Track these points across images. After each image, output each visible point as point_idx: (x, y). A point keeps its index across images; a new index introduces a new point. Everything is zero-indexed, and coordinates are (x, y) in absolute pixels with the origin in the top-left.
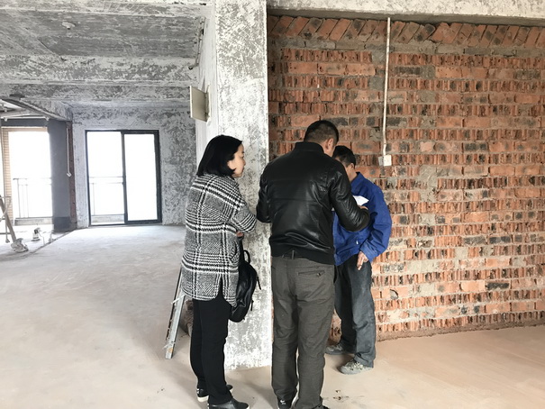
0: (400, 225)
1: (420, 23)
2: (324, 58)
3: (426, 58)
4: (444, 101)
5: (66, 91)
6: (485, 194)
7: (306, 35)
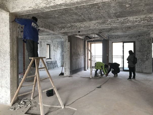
5: (113, 30)
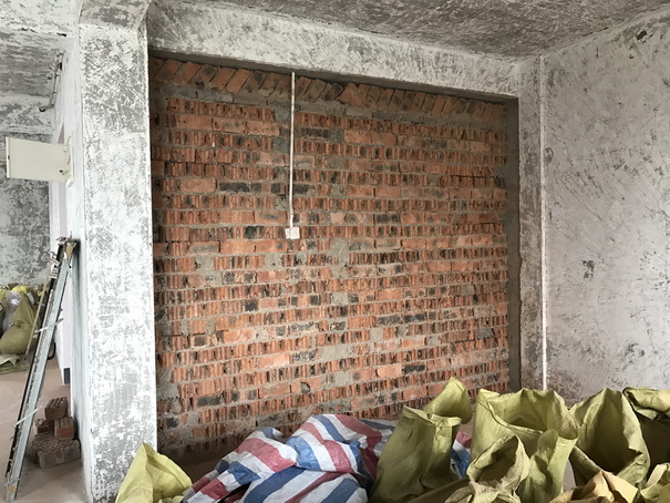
0: (311, 306)
1: (326, 81)
2: (220, 112)
3: (334, 119)
4: (354, 167)
6: (398, 269)
7: (197, 83)
